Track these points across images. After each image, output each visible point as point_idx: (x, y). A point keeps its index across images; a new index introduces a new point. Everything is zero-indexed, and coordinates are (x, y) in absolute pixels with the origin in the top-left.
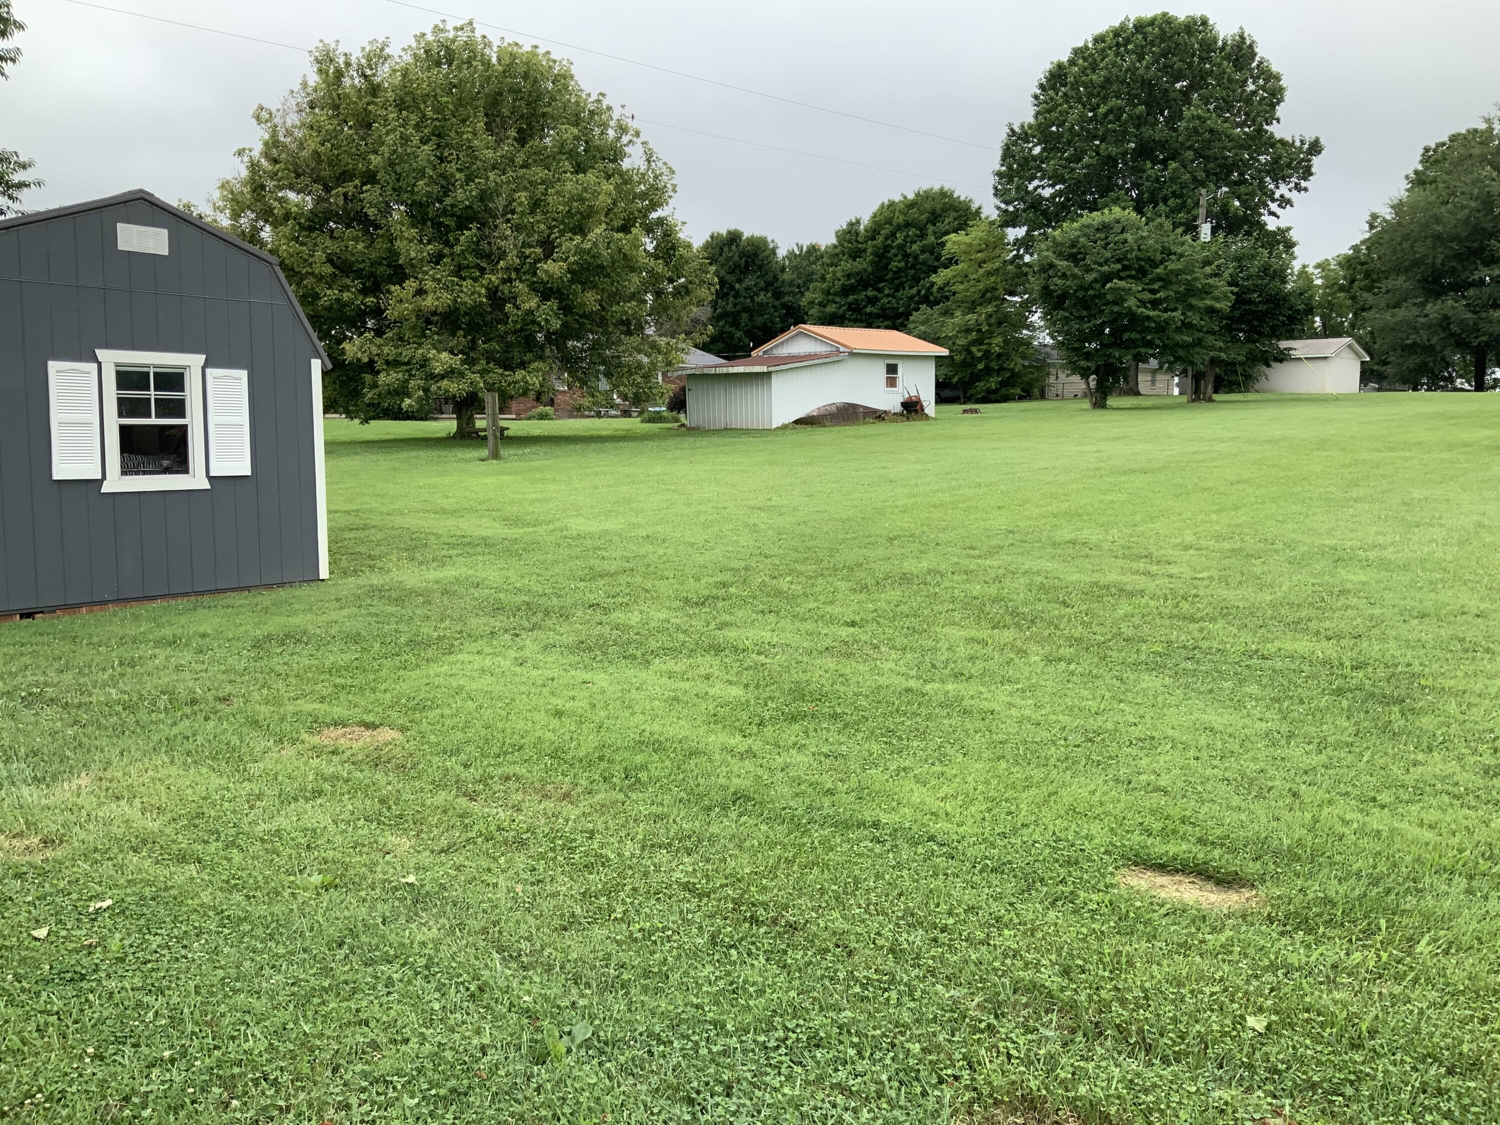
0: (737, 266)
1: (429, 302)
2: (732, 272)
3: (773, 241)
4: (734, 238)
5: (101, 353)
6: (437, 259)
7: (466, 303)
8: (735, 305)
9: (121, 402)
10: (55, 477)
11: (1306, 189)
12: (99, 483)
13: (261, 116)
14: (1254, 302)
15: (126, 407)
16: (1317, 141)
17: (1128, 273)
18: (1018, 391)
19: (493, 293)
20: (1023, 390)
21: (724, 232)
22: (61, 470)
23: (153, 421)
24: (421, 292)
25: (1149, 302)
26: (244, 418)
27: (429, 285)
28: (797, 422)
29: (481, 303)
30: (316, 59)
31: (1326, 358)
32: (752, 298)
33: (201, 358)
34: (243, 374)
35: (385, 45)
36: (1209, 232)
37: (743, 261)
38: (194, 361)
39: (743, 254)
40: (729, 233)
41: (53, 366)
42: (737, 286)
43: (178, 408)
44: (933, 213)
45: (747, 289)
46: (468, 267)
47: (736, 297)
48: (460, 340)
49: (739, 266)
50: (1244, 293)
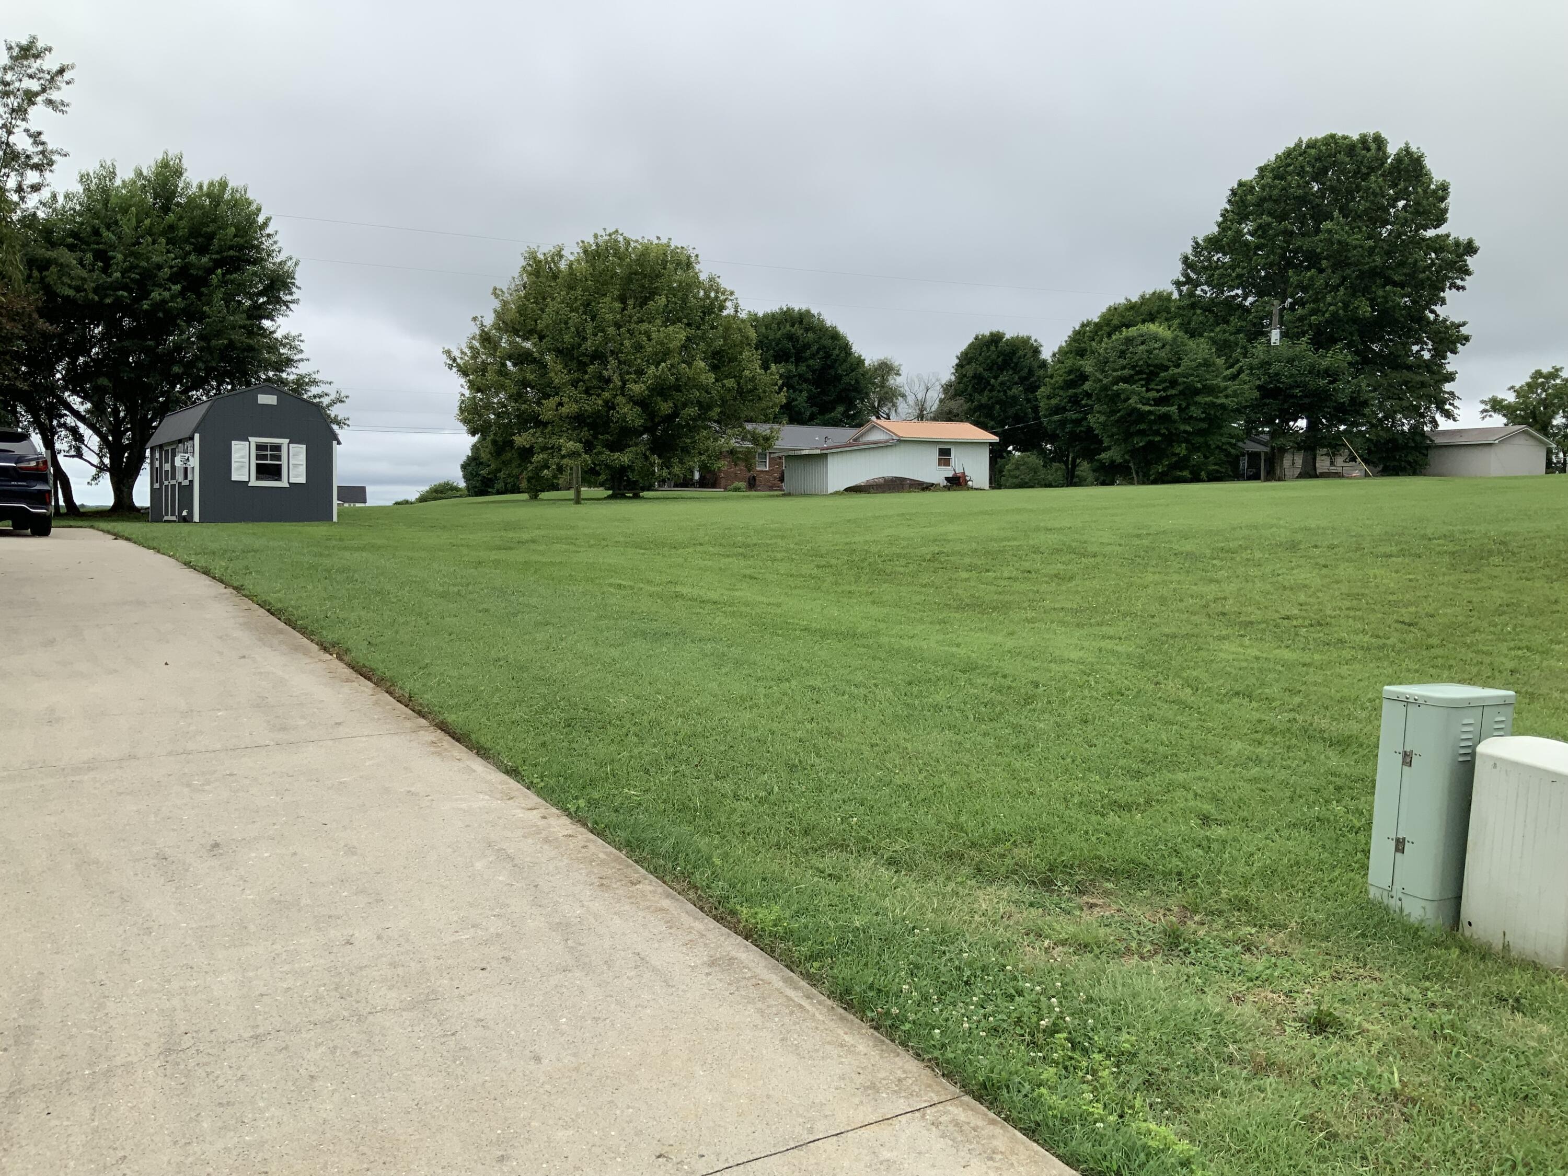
0: (994, 363)
1: (564, 410)
2: (990, 369)
3: (1036, 341)
4: (995, 339)
5: (250, 439)
6: (575, 383)
7: (586, 411)
8: (990, 398)
9: (257, 455)
10: (233, 479)
11: (1463, 288)
12: (248, 482)
13: (495, 293)
14: (1296, 397)
15: (258, 457)
16: (1470, 242)
17: (1140, 376)
18: (1186, 473)
19: (606, 402)
20: (1191, 473)
21: (987, 333)
22: (235, 477)
23: (269, 462)
24: (561, 404)
25: (1153, 400)
26: (303, 462)
27: (565, 400)
28: (849, 490)
29: (599, 411)
30: (525, 258)
31: (1490, 444)
32: (1005, 392)
33: (288, 440)
34: (304, 446)
35: (561, 249)
36: (1278, 337)
37: (1000, 359)
38: (285, 442)
39: (1001, 353)
40: (992, 334)
41: (233, 443)
42: (993, 381)
43: (279, 458)
44: (1151, 314)
45: (1002, 383)
46: (594, 388)
47: (991, 391)
48: (585, 433)
49: (997, 363)
50: (1289, 389)
